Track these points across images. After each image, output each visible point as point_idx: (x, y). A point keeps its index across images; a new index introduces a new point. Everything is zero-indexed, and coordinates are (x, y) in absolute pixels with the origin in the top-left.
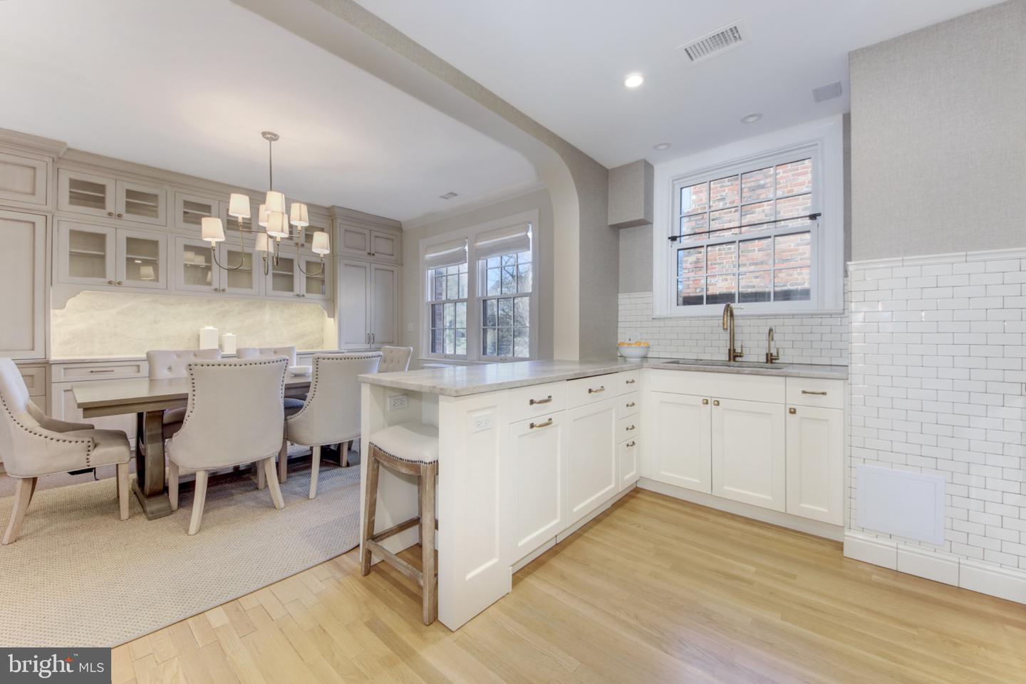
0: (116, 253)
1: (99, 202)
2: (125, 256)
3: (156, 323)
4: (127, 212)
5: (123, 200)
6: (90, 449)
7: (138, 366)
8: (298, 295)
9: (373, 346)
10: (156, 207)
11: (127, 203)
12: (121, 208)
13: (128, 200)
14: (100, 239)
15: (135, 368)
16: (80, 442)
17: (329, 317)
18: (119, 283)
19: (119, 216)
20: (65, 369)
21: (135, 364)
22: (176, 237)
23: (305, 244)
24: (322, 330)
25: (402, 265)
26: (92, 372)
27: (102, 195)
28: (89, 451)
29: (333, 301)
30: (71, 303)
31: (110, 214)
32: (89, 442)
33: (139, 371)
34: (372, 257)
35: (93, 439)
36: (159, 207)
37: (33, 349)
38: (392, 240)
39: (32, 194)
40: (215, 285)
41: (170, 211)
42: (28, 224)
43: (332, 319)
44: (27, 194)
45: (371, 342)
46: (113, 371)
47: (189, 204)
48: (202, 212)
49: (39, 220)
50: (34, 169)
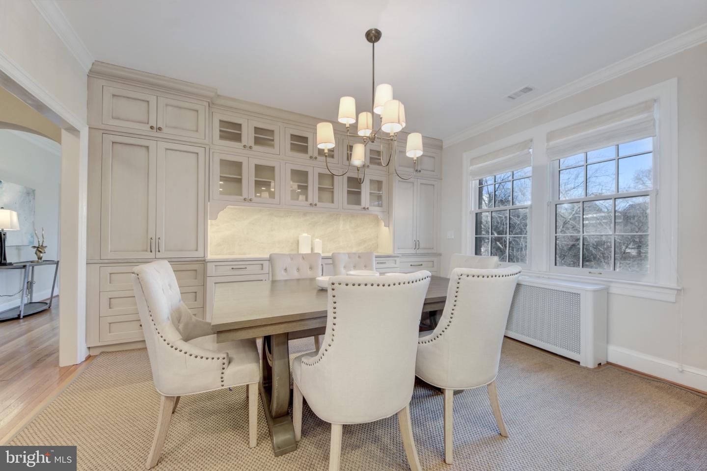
0: (248, 176)
1: (237, 138)
2: (254, 179)
3: (272, 230)
4: (255, 144)
5: (252, 135)
6: (224, 366)
7: (262, 264)
8: (364, 208)
9: (419, 251)
10: (273, 140)
11: (256, 138)
12: (251, 142)
13: (256, 135)
14: (238, 165)
15: (260, 267)
16: (215, 359)
17: (385, 226)
18: (251, 200)
19: (250, 147)
20: (216, 266)
21: (259, 262)
22: (286, 163)
23: (370, 165)
24: (377, 237)
25: (441, 179)
26: (233, 269)
27: (239, 132)
28: (223, 369)
29: (388, 213)
30: (221, 214)
31: (245, 146)
32: (224, 359)
33: (262, 269)
34: (419, 174)
35: (227, 354)
36: (275, 140)
37: (197, 250)
38: (434, 158)
39: (197, 131)
40: (310, 201)
41: (282, 142)
42: (194, 154)
43: (388, 228)
44: (193, 131)
45: (417, 248)
46: (246, 268)
47: (293, 137)
48: (301, 142)
49: (201, 151)
50: (197, 111)
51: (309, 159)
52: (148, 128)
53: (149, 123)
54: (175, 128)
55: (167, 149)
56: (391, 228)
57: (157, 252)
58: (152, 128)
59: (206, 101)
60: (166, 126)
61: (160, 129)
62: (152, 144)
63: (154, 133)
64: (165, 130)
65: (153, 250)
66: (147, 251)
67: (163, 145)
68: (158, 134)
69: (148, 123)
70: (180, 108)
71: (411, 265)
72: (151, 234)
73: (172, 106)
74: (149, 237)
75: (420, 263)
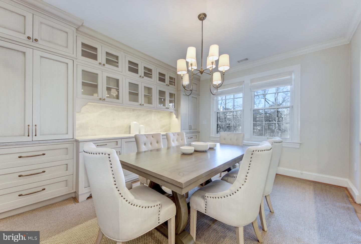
0: (102, 84)
1: (94, 57)
2: (106, 86)
4: (106, 63)
5: (105, 56)
7: (117, 142)
8: (167, 108)
9: (191, 131)
11: (107, 59)
12: (104, 62)
13: (107, 57)
14: (94, 76)
15: (116, 143)
16: (156, 206)
17: (176, 117)
18: (104, 99)
19: (104, 65)
21: (115, 140)
23: (170, 85)
24: (170, 124)
25: (199, 95)
26: (98, 145)
27: (96, 53)
29: (178, 111)
31: (100, 63)
33: (117, 145)
34: (191, 92)
36: (119, 63)
37: (67, 134)
38: (197, 84)
39: (67, 47)
40: (140, 102)
41: (123, 65)
42: (64, 64)
43: (177, 119)
44: (64, 47)
45: (191, 129)
46: (106, 145)
47: (130, 62)
48: (135, 67)
49: (70, 63)
50: (67, 33)
51: (139, 77)
52: (24, 37)
53: (26, 33)
54: (49, 42)
55: (41, 57)
56: (180, 119)
57: (34, 137)
58: (29, 38)
59: (74, 27)
60: (41, 39)
61: (36, 40)
62: (29, 52)
63: (30, 42)
64: (40, 41)
65: (30, 134)
66: (24, 135)
67: (38, 53)
68: (34, 44)
69: (24, 34)
70: (53, 27)
71: (188, 138)
72: (29, 122)
73: (45, 24)
74: (27, 125)
75: (192, 137)
